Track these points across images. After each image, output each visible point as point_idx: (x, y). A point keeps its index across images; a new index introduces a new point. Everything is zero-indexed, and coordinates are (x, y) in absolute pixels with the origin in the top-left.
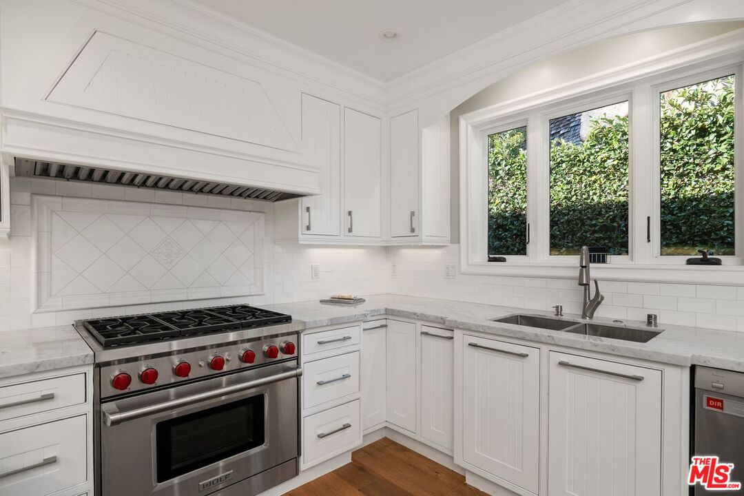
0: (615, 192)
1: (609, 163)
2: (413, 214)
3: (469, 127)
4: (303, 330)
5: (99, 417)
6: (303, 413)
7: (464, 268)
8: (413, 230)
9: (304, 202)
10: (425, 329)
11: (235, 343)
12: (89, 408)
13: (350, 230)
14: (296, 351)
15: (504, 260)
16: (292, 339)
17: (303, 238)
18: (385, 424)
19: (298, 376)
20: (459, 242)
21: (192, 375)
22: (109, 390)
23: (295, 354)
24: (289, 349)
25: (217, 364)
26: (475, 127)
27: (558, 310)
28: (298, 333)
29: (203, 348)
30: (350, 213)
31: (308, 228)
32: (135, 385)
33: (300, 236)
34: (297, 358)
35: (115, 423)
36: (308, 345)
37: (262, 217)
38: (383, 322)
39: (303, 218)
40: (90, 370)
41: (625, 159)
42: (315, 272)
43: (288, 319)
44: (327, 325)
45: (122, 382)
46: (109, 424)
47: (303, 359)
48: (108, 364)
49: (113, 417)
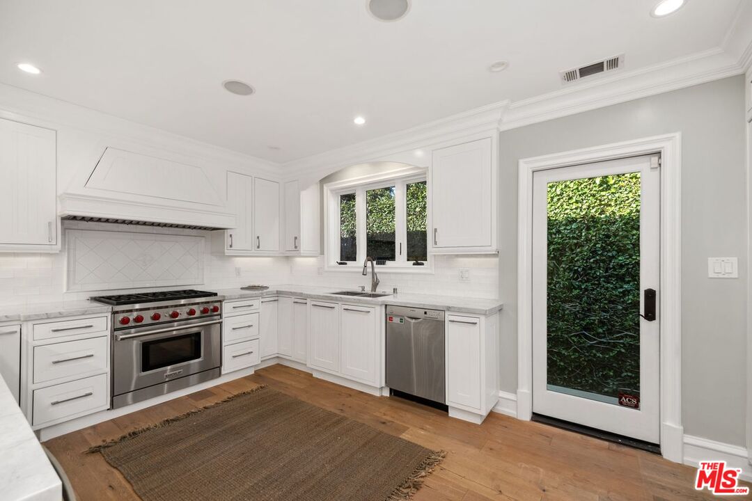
0: (420, 226)
1: (418, 209)
2: (296, 238)
3: (329, 192)
4: (224, 300)
5: (113, 338)
6: (224, 344)
7: (326, 269)
8: (296, 247)
9: (229, 232)
10: (296, 300)
11: (184, 305)
12: (108, 333)
13: (258, 247)
14: (219, 310)
15: (346, 264)
16: (217, 305)
17: (227, 252)
18: (277, 355)
19: (221, 323)
20: (323, 254)
21: (161, 320)
22: (119, 325)
23: (219, 312)
24: (215, 309)
25: (175, 315)
26: (332, 191)
27: (363, 288)
28: (220, 301)
29: (167, 307)
30: (258, 237)
31: (231, 246)
32: (132, 324)
33: (226, 251)
34: (220, 315)
35: (122, 339)
36: (227, 308)
37: (203, 239)
38: (276, 298)
39: (227, 241)
40: (109, 315)
41: (424, 208)
42: (238, 271)
43: (215, 294)
44: (238, 298)
45: (125, 321)
46: (119, 340)
47: (224, 315)
48: (117, 312)
49: (121, 337)
